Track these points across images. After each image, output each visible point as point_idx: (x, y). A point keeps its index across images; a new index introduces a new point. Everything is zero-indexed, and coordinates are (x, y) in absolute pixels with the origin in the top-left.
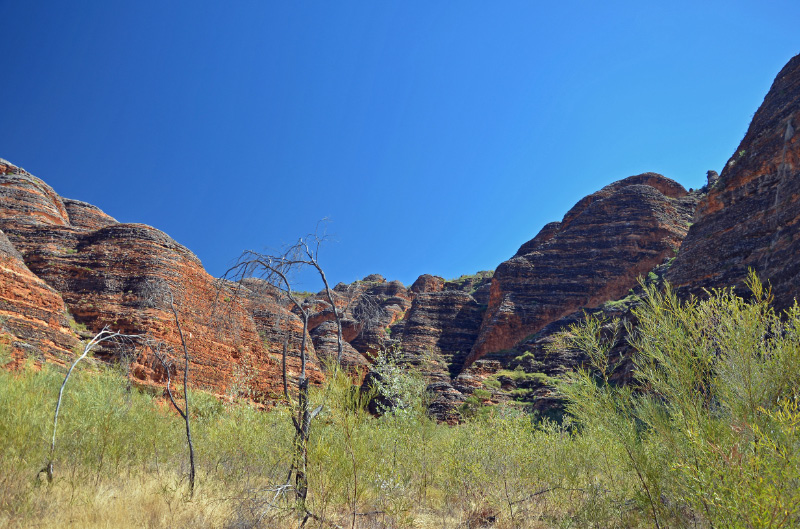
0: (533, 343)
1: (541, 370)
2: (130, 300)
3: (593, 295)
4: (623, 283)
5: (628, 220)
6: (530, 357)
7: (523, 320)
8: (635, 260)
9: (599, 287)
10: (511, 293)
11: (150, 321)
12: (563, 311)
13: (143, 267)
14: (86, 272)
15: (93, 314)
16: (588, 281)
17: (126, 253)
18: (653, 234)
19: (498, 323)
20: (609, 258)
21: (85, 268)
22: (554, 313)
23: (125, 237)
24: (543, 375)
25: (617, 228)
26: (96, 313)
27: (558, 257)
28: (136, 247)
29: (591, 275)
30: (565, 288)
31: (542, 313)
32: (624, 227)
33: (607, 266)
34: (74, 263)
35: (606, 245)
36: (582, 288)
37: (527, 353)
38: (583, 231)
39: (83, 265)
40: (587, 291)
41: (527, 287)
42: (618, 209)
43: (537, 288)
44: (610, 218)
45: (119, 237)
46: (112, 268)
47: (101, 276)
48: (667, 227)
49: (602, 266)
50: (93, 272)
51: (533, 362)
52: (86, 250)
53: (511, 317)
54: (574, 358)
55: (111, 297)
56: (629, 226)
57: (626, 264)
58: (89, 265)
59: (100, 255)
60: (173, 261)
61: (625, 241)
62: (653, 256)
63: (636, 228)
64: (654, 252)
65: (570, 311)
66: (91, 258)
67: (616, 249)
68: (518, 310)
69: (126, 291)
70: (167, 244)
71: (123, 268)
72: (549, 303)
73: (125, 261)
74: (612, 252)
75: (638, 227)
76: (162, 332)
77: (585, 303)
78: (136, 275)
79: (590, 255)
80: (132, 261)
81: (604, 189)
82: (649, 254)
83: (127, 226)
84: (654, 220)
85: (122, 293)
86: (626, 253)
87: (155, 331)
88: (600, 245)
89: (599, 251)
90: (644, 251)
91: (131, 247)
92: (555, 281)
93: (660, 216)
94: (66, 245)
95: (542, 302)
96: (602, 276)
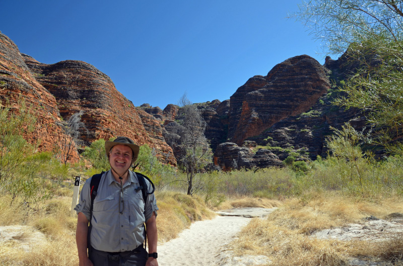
0: (271, 132)
1: (278, 145)
2: (86, 103)
3: (294, 110)
4: (306, 105)
5: (306, 75)
6: (271, 139)
7: (263, 121)
8: (311, 94)
9: (296, 106)
10: (255, 108)
11: (101, 115)
12: (281, 117)
13: (89, 84)
14: (54, 87)
15: (65, 111)
16: (291, 103)
17: (77, 76)
18: (318, 82)
19: (252, 123)
20: (299, 93)
21: (53, 85)
22: (277, 118)
23: (74, 67)
24: (280, 148)
25: (302, 78)
26: (67, 111)
27: (274, 91)
28: (83, 73)
29: (292, 100)
30: (281, 106)
31: (272, 118)
32: (305, 78)
33: (299, 96)
34: (46, 81)
35: (298, 86)
36: (288, 106)
37: (269, 138)
38: (285, 80)
39: (52, 83)
40: (291, 108)
41: (262, 106)
42: (301, 70)
43: (266, 106)
44: (297, 74)
45: (70, 67)
46: (70, 84)
47: (65, 89)
48: (323, 79)
49: (297, 96)
50: (59, 87)
51: (273, 141)
52: (51, 75)
53: (258, 120)
54: (292, 139)
55: (74, 102)
56: (307, 78)
57: (307, 96)
58: (55, 83)
59: (61, 77)
60: (105, 82)
61: (306, 85)
62: (319, 92)
63: (310, 79)
64: (319, 91)
65: (284, 118)
66: (56, 79)
67: (302, 88)
68: (260, 116)
69: (82, 98)
70: (99, 73)
71: (77, 85)
72: (274, 113)
73: (77, 81)
74: (300, 90)
75: (311, 78)
76: (108, 122)
77: (291, 114)
78: (86, 89)
79: (290, 91)
80: (82, 81)
81: (285, 61)
82: (317, 92)
83: (74, 62)
84: (318, 76)
85: (80, 100)
86: (307, 90)
87: (104, 121)
88: (294, 86)
89: (294, 89)
90: (314, 90)
91: (79, 73)
92: (275, 103)
93: (320, 74)
94: (36, 72)
95: (271, 113)
96: (297, 101)
